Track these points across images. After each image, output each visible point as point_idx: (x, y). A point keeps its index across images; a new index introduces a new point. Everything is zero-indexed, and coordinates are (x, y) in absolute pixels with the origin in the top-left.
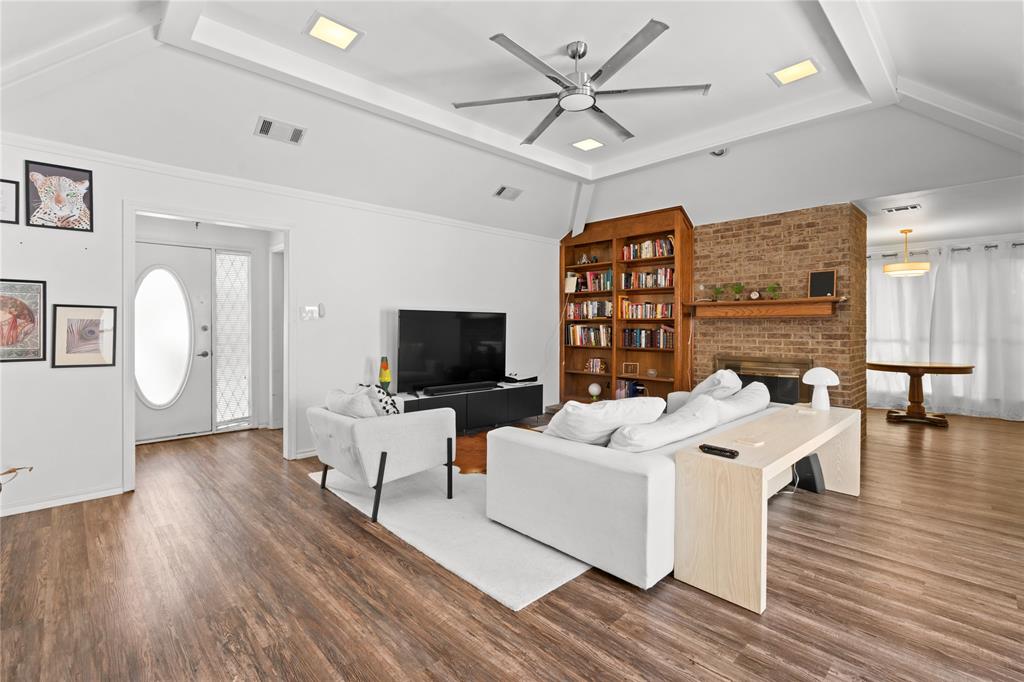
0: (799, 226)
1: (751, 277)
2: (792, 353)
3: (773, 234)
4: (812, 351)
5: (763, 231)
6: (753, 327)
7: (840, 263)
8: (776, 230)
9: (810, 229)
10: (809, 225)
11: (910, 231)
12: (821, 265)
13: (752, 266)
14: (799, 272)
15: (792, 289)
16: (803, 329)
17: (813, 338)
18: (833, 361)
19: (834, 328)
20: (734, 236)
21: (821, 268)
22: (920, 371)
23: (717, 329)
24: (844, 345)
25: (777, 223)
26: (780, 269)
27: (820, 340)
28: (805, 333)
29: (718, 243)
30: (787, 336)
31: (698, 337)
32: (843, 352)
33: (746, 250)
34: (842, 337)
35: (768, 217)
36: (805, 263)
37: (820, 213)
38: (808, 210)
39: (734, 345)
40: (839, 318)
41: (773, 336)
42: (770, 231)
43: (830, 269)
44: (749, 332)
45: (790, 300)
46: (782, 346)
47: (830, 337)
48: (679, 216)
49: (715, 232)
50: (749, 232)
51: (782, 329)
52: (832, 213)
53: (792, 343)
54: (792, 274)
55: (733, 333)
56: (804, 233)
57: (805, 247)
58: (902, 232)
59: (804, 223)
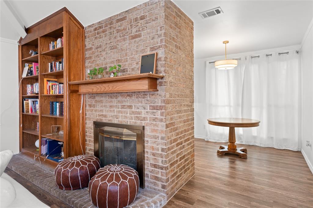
0: (136, 20)
1: (112, 62)
2: (133, 120)
3: (122, 28)
4: (144, 119)
5: (117, 25)
6: (113, 100)
7: (159, 47)
8: (125, 23)
9: (142, 21)
10: (142, 18)
11: (228, 42)
12: (148, 49)
13: (112, 54)
14: (136, 56)
15: (133, 69)
16: (139, 101)
17: (144, 108)
18: (156, 128)
19: (156, 100)
20: (103, 32)
21: (148, 53)
22: (234, 126)
23: (96, 101)
24: (162, 114)
25: (124, 19)
26: (126, 55)
27: (148, 110)
28: (140, 104)
29: (96, 38)
30: (130, 107)
31: (88, 108)
32: (161, 120)
33: (109, 42)
34: (161, 108)
35: (120, 14)
36: (140, 49)
37: (148, 7)
38: (141, 5)
39: (104, 113)
40: (159, 92)
41: (123, 107)
42: (121, 26)
43: (154, 52)
44: (111, 104)
45: (127, 76)
46: (128, 115)
47: (154, 108)
48: (65, 15)
49: (95, 29)
50: (110, 28)
51: (128, 101)
52: (154, 6)
53: (133, 112)
54: (133, 58)
55: (104, 104)
56: (139, 24)
57: (139, 36)
58: (224, 43)
59: (138, 17)
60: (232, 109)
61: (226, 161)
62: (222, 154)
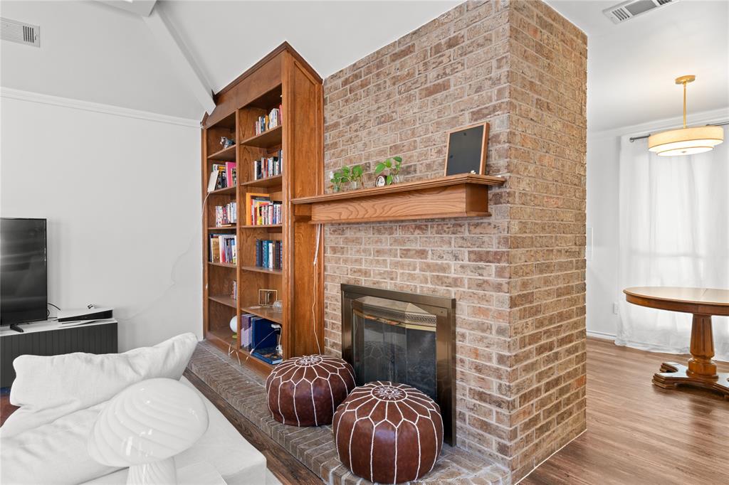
0: (437, 49)
1: (382, 152)
2: (429, 285)
3: (405, 72)
4: (456, 282)
5: (392, 68)
6: (383, 237)
7: (495, 109)
8: (410, 62)
9: (452, 50)
10: (452, 44)
11: (692, 79)
12: (467, 115)
13: (381, 133)
14: (437, 136)
15: (429, 167)
16: (443, 241)
17: (456, 258)
18: (484, 305)
19: (486, 239)
20: (362, 86)
21: (467, 125)
22: (708, 310)
23: (347, 240)
24: (500, 273)
25: (409, 51)
26: (413, 134)
27: (466, 262)
28: (446, 248)
29: (347, 101)
30: (422, 253)
31: (329, 254)
32: (498, 288)
33: (376, 106)
34: (497, 257)
35: (399, 42)
36: (445, 119)
37: (466, 15)
38: (448, 14)
39: (363, 267)
40: (492, 220)
41: (406, 253)
42: (402, 67)
43: (482, 122)
44: (379, 247)
45: (415, 183)
46: (417, 271)
47: (480, 257)
48: (285, 58)
49: (346, 82)
50: (378, 75)
51: (417, 241)
52: (482, 10)
53: (428, 266)
54: (429, 139)
55: (363, 247)
56: (445, 59)
57: (445, 87)
58: (678, 81)
59: (443, 41)
60: (702, 264)
61: (680, 408)
62: (668, 386)
